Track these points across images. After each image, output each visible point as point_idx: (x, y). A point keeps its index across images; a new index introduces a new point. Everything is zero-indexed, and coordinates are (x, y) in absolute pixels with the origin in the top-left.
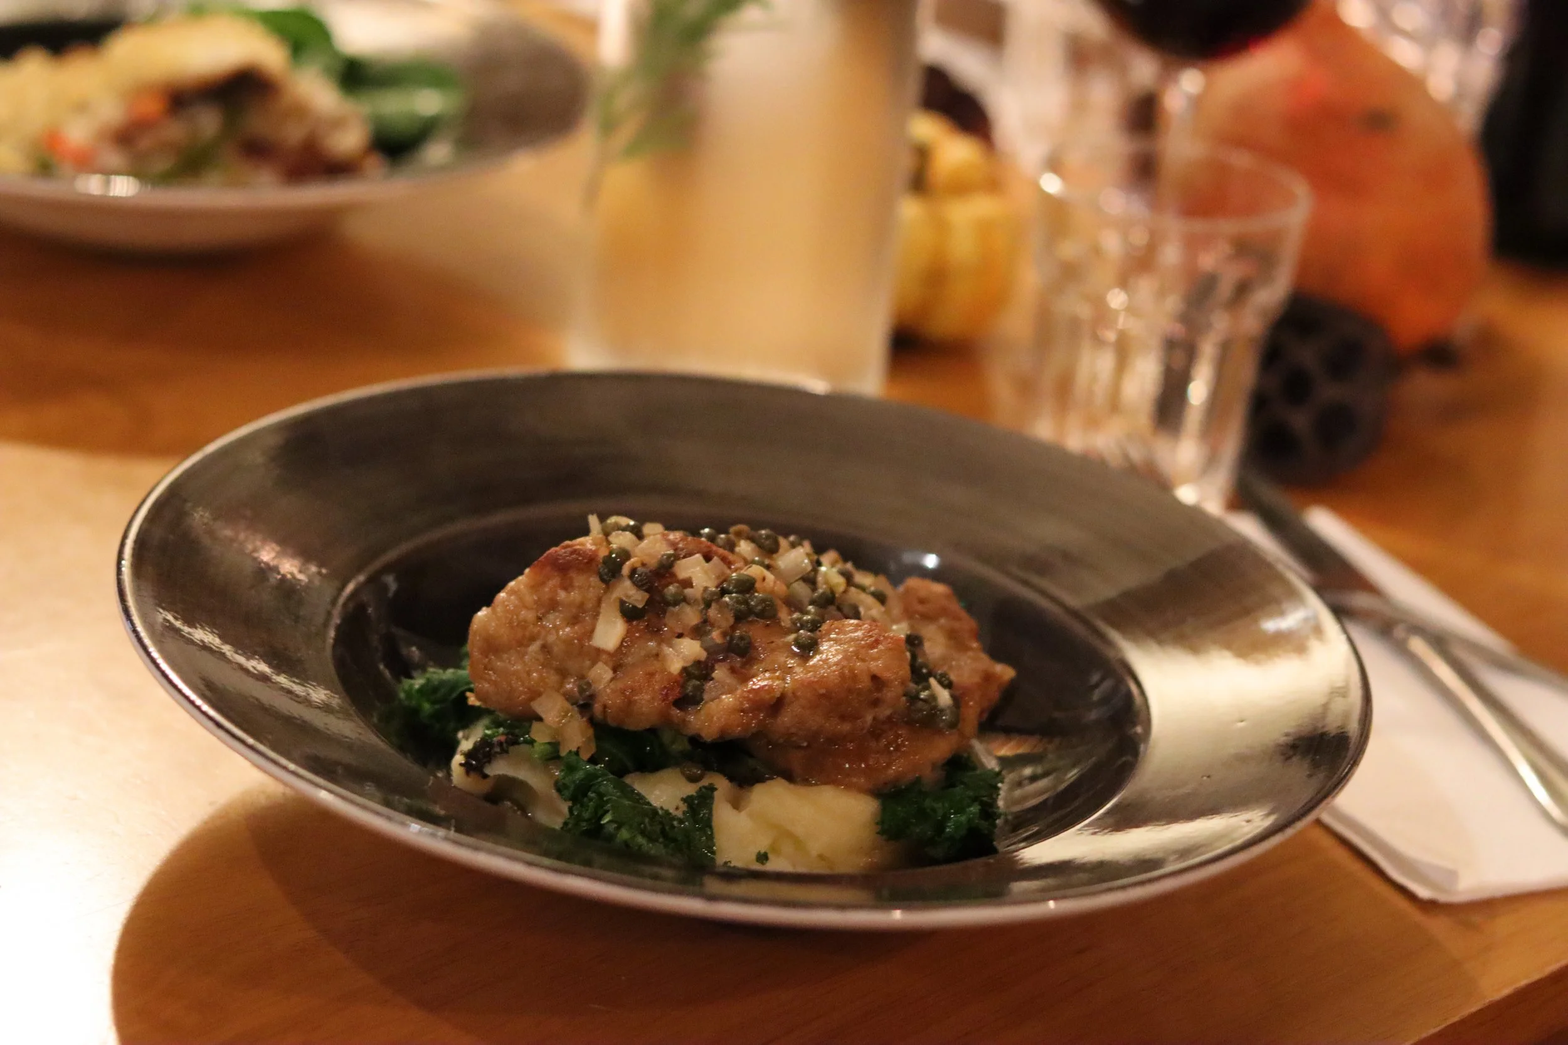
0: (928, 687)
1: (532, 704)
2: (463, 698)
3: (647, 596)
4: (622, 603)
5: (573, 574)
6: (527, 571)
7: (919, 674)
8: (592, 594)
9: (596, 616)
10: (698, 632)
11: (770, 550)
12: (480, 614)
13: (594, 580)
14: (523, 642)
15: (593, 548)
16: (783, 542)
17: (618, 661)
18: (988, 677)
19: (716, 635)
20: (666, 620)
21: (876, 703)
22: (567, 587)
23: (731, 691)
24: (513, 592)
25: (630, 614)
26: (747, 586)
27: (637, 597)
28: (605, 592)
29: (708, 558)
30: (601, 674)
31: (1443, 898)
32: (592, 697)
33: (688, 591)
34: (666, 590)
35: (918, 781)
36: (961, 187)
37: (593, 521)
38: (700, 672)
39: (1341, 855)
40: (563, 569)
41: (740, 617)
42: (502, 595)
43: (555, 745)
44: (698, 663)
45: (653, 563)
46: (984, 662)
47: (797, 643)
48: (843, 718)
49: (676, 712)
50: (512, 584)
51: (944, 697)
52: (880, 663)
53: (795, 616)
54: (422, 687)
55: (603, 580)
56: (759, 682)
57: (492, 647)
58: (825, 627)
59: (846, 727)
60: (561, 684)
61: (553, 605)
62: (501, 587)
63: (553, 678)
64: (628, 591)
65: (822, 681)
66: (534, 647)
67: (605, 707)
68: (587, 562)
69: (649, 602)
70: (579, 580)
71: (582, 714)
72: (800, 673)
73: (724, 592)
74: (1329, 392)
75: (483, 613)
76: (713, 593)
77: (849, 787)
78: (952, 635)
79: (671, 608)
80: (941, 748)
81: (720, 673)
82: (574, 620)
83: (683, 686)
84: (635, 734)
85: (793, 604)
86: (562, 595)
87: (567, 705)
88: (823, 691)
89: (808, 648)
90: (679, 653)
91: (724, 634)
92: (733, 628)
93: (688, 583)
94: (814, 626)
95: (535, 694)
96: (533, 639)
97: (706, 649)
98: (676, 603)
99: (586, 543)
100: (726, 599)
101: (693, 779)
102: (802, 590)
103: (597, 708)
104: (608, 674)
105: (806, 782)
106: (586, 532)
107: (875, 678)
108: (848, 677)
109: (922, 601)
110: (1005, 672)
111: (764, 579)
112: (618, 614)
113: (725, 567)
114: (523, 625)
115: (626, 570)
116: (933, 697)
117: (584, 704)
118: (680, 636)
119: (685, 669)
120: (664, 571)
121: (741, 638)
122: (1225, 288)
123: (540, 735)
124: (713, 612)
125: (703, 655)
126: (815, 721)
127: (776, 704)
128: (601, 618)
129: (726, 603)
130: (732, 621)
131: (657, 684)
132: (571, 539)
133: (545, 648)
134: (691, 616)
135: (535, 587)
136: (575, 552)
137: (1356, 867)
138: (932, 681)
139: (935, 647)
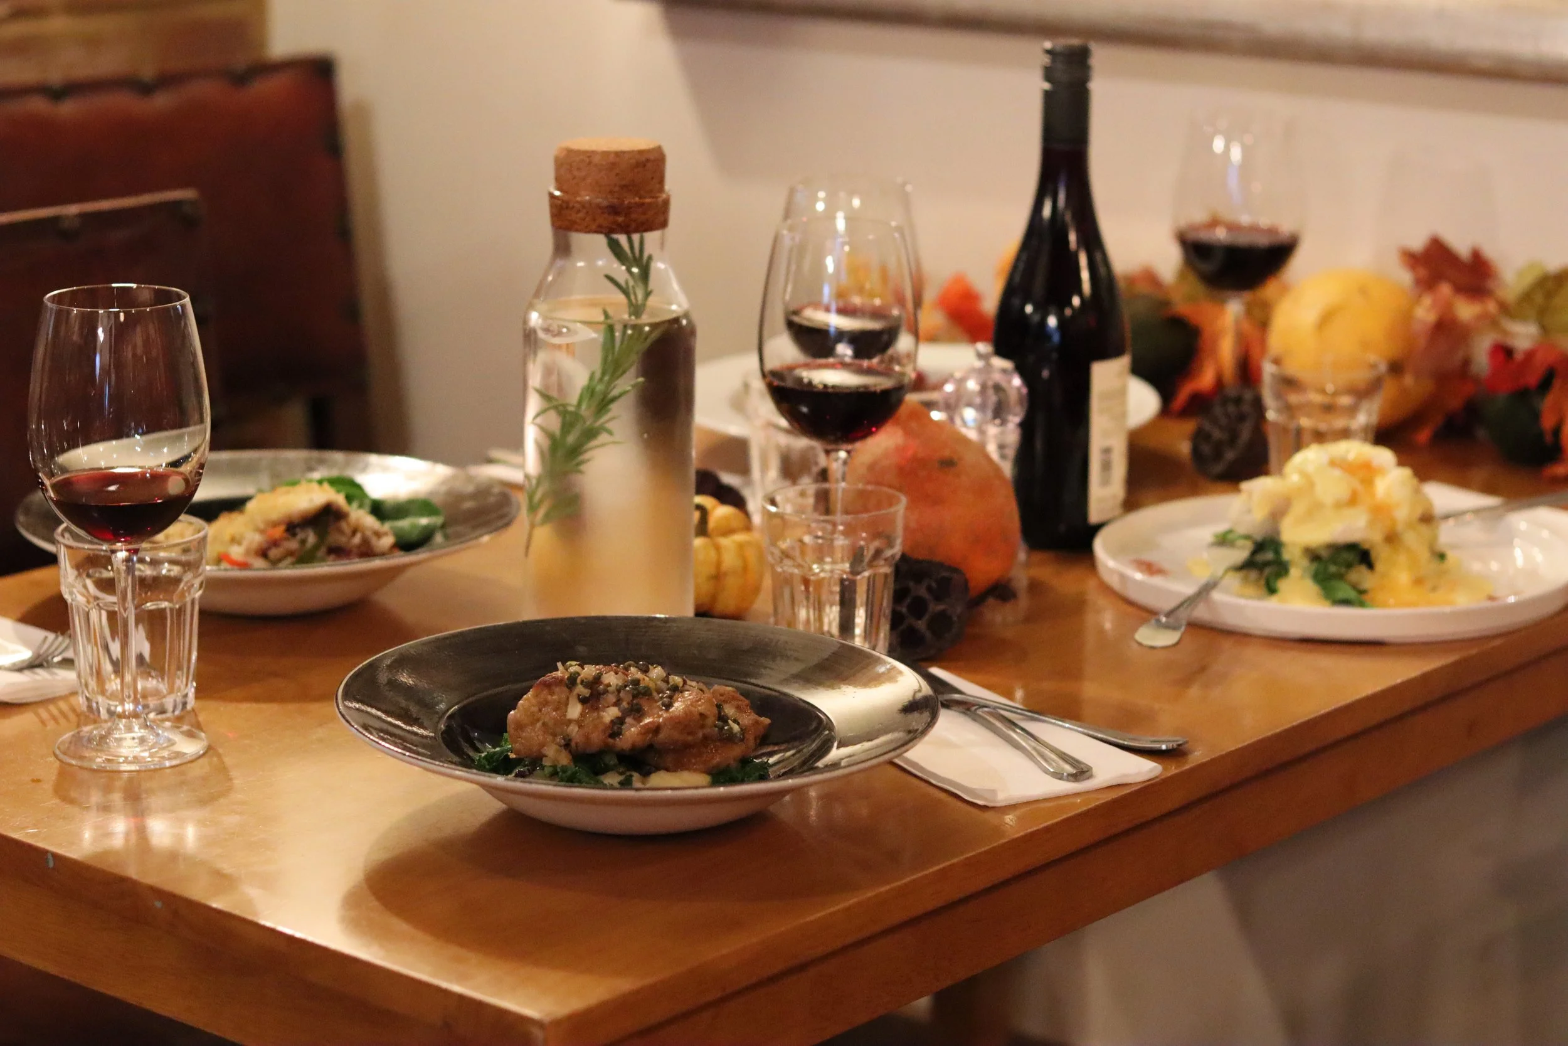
0: (728, 724)
1: (542, 750)
2: (507, 756)
3: (590, 691)
4: (579, 695)
5: (553, 687)
6: (531, 690)
7: (723, 719)
8: (564, 696)
9: (567, 704)
10: (617, 704)
11: (646, 671)
12: (511, 713)
13: (565, 689)
14: (533, 723)
15: (561, 675)
16: (650, 667)
17: (579, 723)
18: (757, 722)
19: (625, 704)
20: (601, 701)
21: (703, 727)
22: (552, 694)
23: (635, 726)
24: (526, 699)
25: (583, 701)
26: (636, 682)
27: (586, 692)
28: (570, 694)
29: (616, 673)
30: (573, 730)
31: (990, 805)
32: (570, 740)
33: (609, 688)
34: (599, 688)
35: (728, 766)
36: (728, 532)
37: (559, 664)
38: (619, 721)
39: (943, 796)
40: (548, 686)
41: (635, 697)
42: (521, 702)
43: (554, 767)
44: (618, 718)
45: (591, 678)
46: (754, 716)
47: (663, 705)
48: (689, 734)
49: (610, 741)
50: (525, 696)
51: (736, 728)
52: (703, 707)
53: (660, 695)
54: (486, 755)
55: (567, 687)
56: (647, 720)
57: (520, 726)
58: (675, 697)
59: (690, 738)
60: (554, 740)
61: (546, 703)
62: (520, 698)
63: (549, 738)
64: (580, 689)
65: (677, 717)
66: (539, 725)
67: (577, 744)
68: (559, 682)
69: (591, 695)
70: (557, 690)
71: (566, 749)
72: (665, 715)
73: (626, 686)
74: (935, 607)
75: (512, 712)
76: (621, 686)
77: (695, 770)
78: (738, 708)
79: (602, 696)
80: (737, 751)
81: (629, 720)
82: (556, 710)
83: (612, 728)
84: (593, 755)
85: (659, 691)
86: (549, 697)
87: (557, 747)
88: (677, 721)
89: (668, 706)
90: (609, 715)
91: (628, 703)
92: (632, 701)
93: (609, 685)
94: (670, 697)
95: (542, 745)
96: (538, 720)
97: (621, 712)
98: (603, 694)
99: (559, 674)
100: (628, 689)
101: (621, 774)
102: (663, 685)
103: (573, 744)
104: (577, 729)
105: (675, 771)
106: (557, 669)
107: (701, 715)
108: (687, 714)
109: (722, 695)
110: (766, 721)
111: (644, 679)
112: (578, 701)
113: (625, 677)
114: (533, 714)
115: (579, 681)
116: (731, 729)
117: (567, 745)
118: (608, 707)
119: (612, 721)
120: (597, 679)
121: (637, 704)
122: (868, 554)
123: (546, 762)
124: (622, 694)
125: (620, 714)
126: (676, 735)
127: (656, 729)
128: (570, 706)
129: (628, 691)
130: (631, 698)
131: (601, 727)
132: (551, 673)
133: (544, 724)
134: (612, 698)
135: (536, 696)
136: (553, 678)
137: (950, 799)
138: (730, 721)
139: (729, 710)
